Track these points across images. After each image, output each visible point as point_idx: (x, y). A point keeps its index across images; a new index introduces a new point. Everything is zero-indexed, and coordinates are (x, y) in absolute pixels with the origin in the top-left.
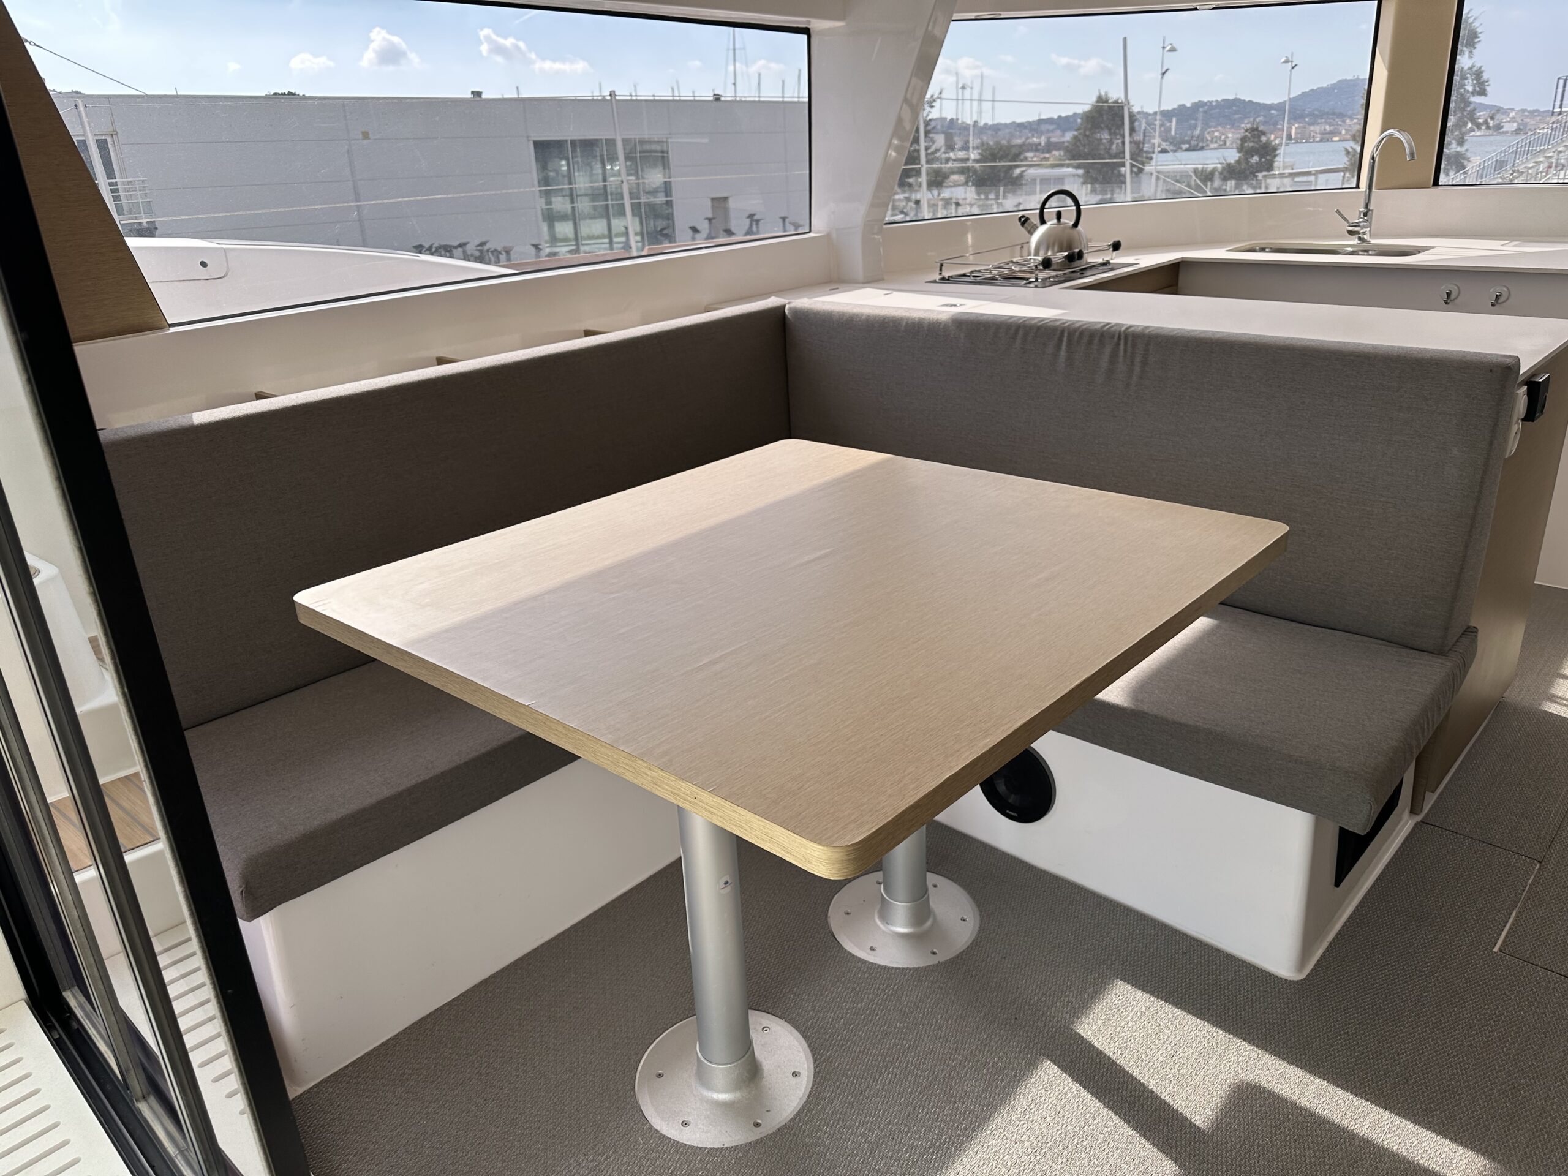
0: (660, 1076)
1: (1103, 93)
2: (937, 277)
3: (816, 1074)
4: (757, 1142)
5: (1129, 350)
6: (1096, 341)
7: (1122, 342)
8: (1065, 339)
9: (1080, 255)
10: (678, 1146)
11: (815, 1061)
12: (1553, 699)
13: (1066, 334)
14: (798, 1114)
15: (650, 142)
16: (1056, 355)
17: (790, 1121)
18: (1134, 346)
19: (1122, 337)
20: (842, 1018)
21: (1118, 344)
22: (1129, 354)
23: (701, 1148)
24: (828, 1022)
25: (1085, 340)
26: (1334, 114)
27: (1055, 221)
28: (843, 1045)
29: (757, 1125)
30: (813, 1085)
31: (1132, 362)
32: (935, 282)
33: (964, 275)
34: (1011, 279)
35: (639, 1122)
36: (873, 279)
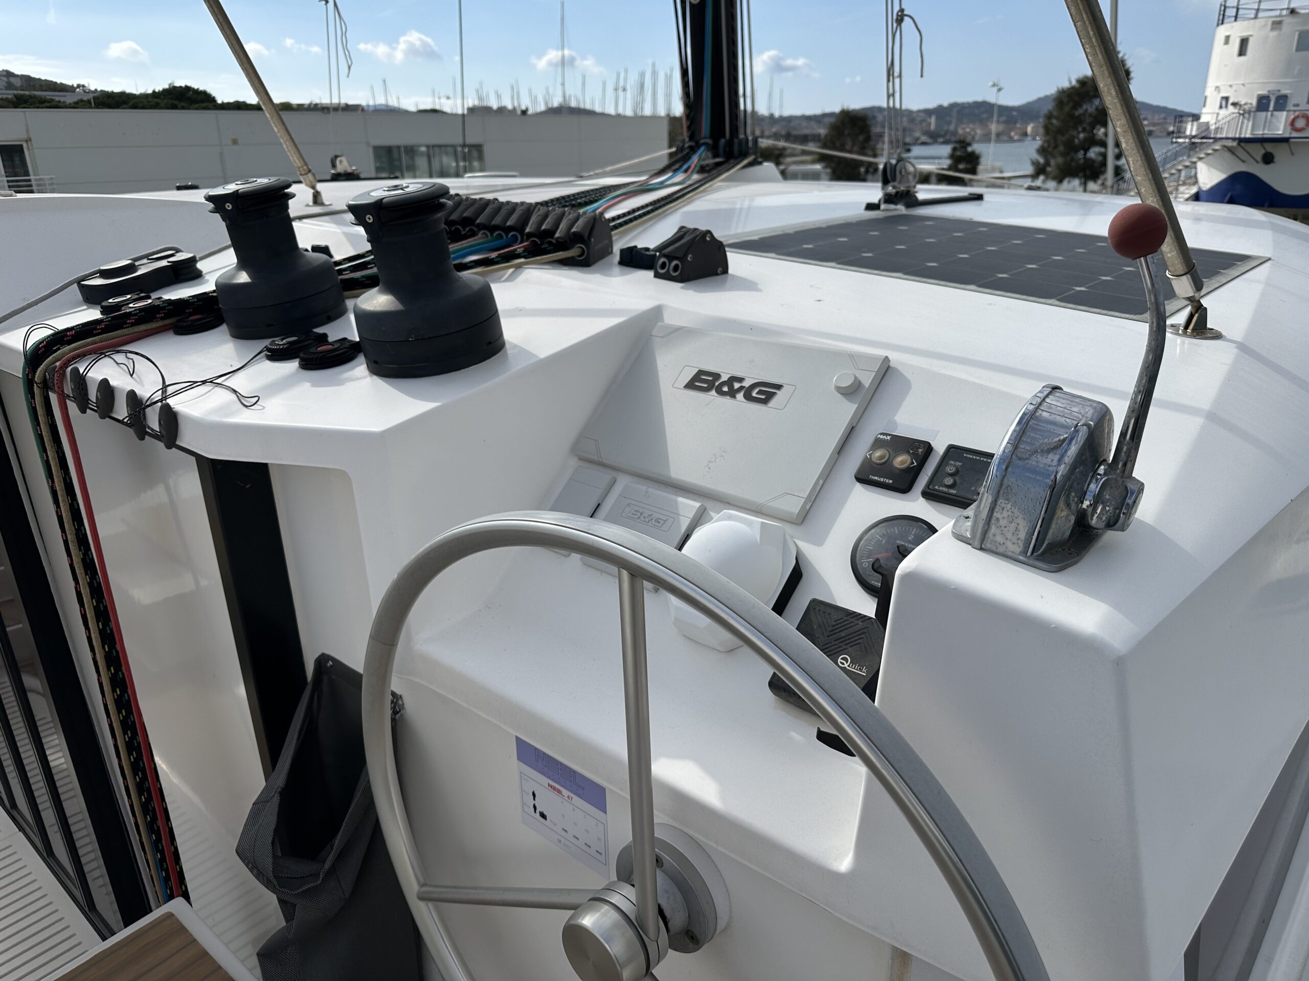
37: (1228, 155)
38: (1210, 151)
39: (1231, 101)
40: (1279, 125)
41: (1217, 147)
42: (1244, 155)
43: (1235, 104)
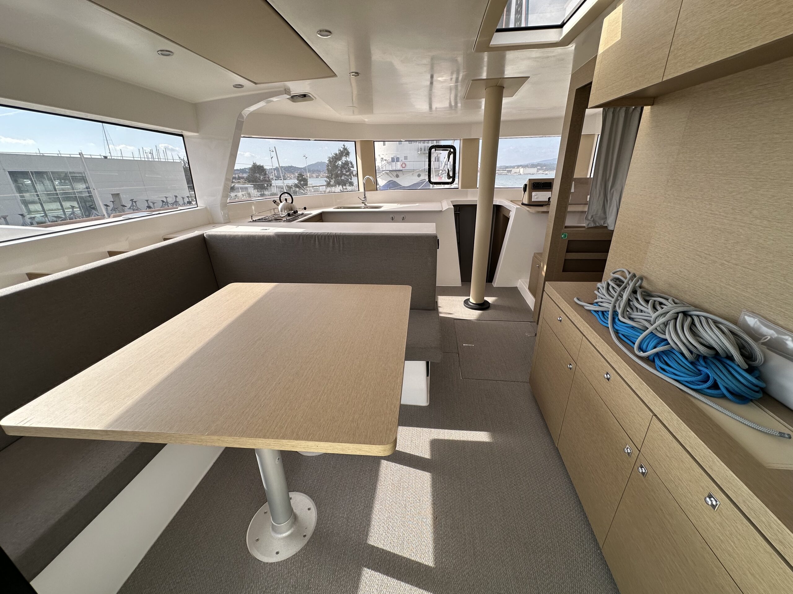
0: (258, 540)
1: (255, 163)
2: (252, 220)
3: (316, 504)
4: (308, 542)
5: (338, 240)
6: (327, 238)
7: (335, 238)
8: (317, 238)
9: (297, 212)
10: (278, 563)
11: (313, 500)
12: (441, 313)
13: (316, 237)
14: (317, 523)
15: (74, 173)
16: (315, 243)
17: (316, 527)
18: (339, 239)
19: (335, 236)
20: (315, 480)
21: (334, 239)
22: (338, 241)
23: (288, 558)
24: (311, 484)
25: (323, 238)
26: (318, 171)
27: (285, 202)
28: (320, 489)
29: (305, 536)
30: (317, 509)
31: (340, 244)
32: (251, 222)
33: (259, 219)
34: (277, 220)
35: (258, 564)
36: (228, 222)
37: (386, 175)
38: (382, 174)
39: (384, 159)
40: (398, 166)
41: (384, 173)
42: (391, 175)
43: (385, 160)
